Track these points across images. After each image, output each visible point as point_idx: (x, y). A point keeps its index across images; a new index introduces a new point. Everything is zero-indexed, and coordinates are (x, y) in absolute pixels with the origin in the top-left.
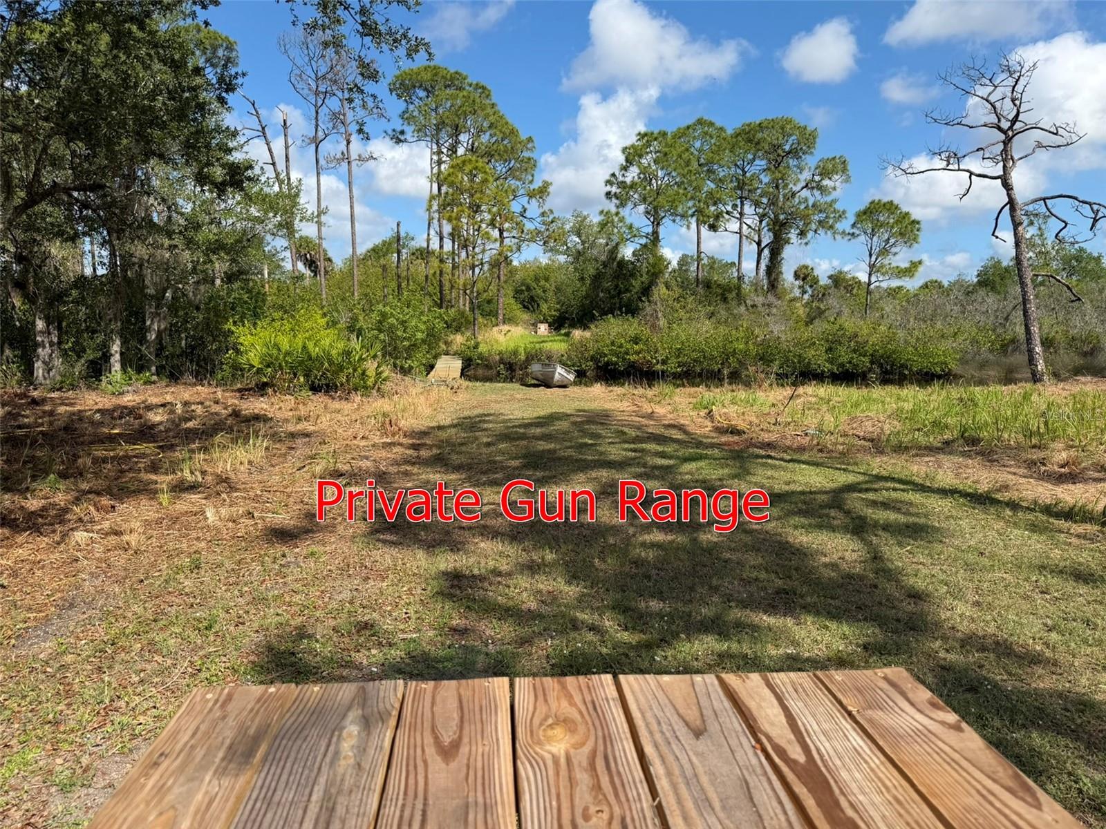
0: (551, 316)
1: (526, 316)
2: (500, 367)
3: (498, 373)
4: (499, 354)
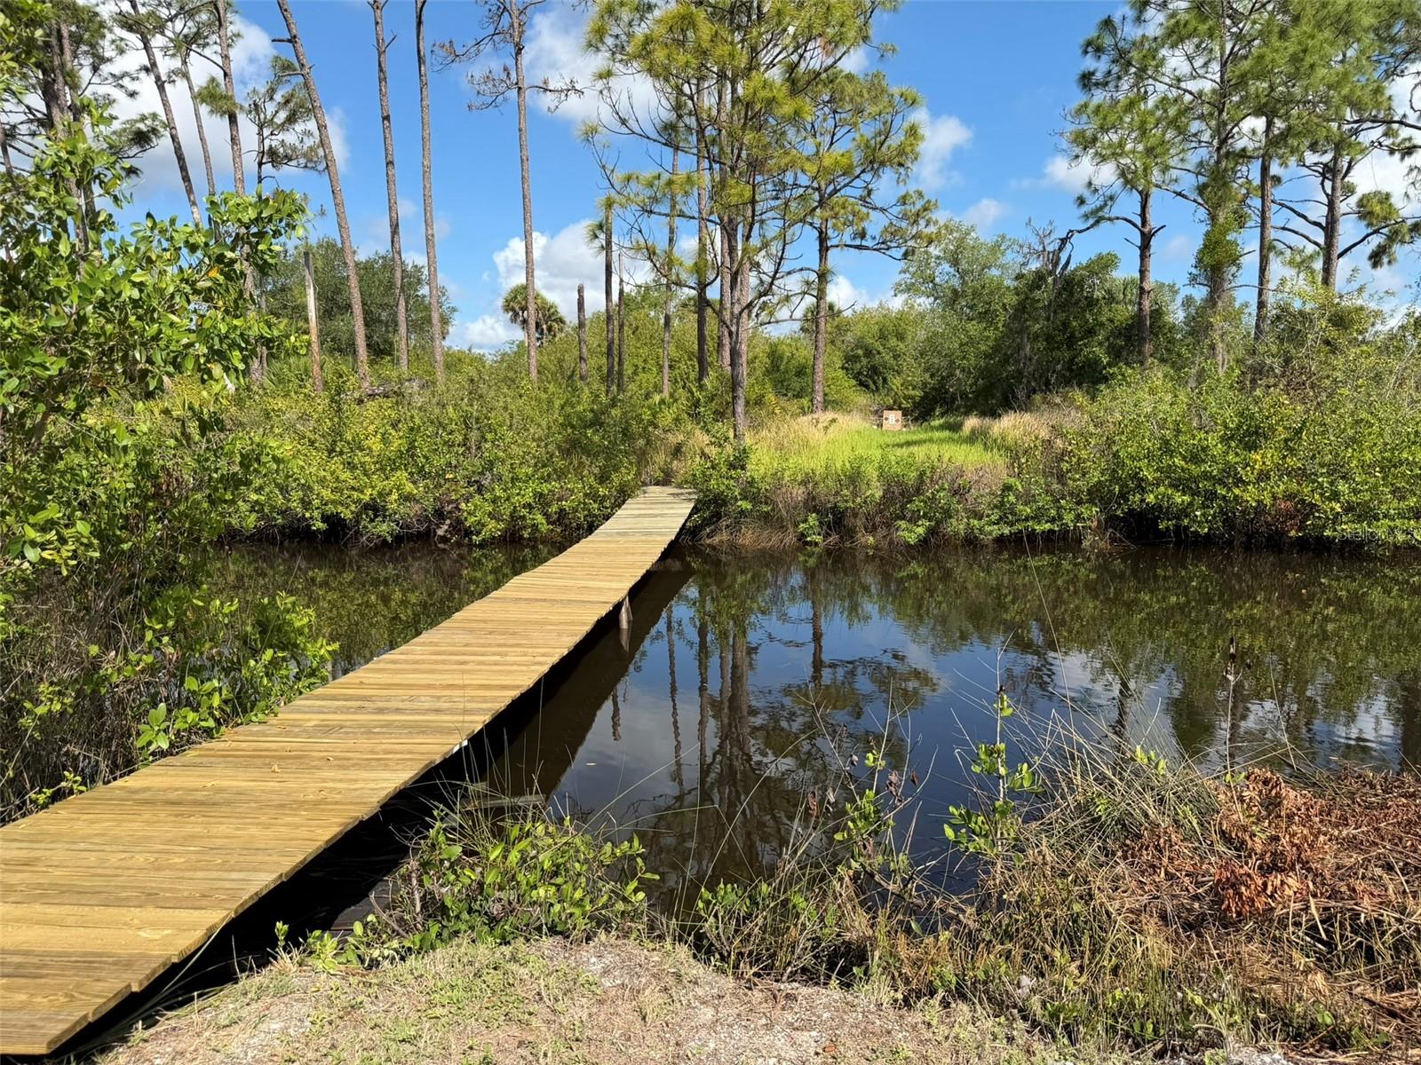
0: (906, 398)
1: (862, 399)
2: (805, 521)
3: (799, 540)
4: (804, 483)
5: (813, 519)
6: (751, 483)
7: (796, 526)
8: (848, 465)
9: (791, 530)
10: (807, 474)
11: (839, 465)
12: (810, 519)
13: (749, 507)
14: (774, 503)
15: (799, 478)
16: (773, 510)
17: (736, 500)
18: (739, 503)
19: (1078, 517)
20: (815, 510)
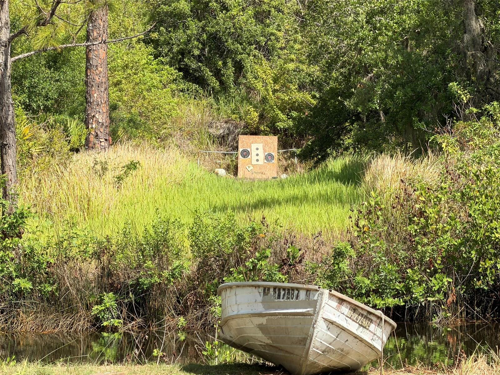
2: (100, 302)
3: (94, 325)
4: (97, 255)
5: (109, 299)
6: (30, 255)
7: (88, 307)
8: (152, 231)
9: (83, 312)
10: (100, 243)
11: (140, 230)
12: (106, 299)
13: (29, 285)
14: (59, 281)
15: (91, 250)
16: (58, 289)
17: (11, 278)
18: (16, 281)
19: (429, 291)
20: (113, 288)
